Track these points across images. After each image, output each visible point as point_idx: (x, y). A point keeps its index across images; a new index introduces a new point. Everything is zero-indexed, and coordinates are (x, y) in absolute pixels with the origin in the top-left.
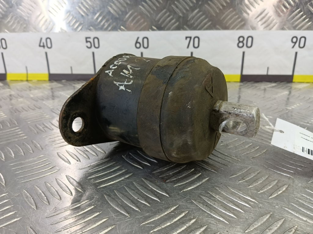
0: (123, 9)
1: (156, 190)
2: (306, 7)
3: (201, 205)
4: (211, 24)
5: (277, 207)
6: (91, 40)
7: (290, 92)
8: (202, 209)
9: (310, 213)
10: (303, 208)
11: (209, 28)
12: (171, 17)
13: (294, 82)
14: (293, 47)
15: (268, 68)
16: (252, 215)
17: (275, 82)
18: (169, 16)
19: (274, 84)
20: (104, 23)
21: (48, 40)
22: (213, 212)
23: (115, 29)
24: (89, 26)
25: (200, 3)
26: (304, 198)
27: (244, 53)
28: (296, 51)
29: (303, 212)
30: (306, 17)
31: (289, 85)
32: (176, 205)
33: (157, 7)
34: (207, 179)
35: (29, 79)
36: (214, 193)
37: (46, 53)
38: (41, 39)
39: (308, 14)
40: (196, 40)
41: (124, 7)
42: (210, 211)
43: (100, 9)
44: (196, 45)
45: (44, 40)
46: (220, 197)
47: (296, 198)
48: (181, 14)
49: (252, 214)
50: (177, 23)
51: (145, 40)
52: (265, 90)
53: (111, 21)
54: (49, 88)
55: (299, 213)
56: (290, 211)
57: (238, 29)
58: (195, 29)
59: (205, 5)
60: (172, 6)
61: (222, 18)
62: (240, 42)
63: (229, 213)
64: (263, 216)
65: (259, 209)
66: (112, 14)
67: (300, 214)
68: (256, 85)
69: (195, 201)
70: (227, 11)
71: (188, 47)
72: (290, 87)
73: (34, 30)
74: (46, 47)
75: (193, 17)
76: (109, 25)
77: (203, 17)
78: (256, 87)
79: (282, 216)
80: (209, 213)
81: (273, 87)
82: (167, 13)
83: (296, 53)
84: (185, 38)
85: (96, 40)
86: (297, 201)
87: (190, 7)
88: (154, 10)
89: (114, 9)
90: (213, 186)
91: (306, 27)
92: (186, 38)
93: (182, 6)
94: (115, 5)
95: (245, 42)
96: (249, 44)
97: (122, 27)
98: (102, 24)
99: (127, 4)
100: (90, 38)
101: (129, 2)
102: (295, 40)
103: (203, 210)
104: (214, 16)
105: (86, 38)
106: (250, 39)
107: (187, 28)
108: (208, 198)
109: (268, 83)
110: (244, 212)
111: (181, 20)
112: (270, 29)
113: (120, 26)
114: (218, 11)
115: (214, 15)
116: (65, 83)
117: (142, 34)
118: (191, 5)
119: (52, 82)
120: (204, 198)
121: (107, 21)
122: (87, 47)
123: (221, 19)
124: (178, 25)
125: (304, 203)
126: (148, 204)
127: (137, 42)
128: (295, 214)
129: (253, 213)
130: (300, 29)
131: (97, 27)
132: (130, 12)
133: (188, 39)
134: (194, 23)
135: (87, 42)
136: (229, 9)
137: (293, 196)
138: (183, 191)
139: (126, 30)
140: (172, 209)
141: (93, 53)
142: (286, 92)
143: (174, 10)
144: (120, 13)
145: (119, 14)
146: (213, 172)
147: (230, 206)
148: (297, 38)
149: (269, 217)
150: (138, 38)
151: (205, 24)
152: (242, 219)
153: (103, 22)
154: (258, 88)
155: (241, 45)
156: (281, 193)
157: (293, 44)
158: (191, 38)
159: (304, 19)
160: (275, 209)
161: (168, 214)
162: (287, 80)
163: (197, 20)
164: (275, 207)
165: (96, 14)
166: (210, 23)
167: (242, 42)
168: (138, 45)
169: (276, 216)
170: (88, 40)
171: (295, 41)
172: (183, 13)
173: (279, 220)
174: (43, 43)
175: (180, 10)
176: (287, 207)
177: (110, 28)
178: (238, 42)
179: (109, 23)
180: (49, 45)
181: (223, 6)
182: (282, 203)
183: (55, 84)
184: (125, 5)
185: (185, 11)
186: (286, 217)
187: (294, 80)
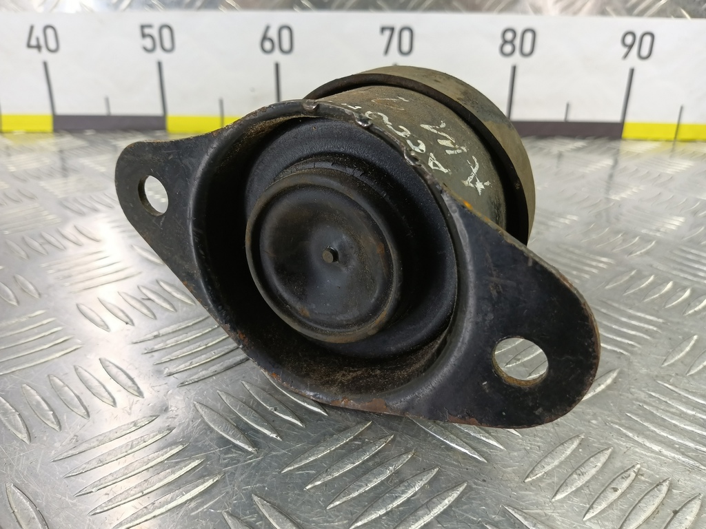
5: (594, 422)
6: (154, 32)
7: (616, 162)
8: (426, 429)
9: (669, 433)
10: (652, 422)
11: (436, 7)
13: (624, 140)
14: (626, 56)
16: (538, 442)
17: (583, 138)
19: (579, 144)
21: (50, 32)
23: (211, 4)
26: (654, 402)
27: (514, 69)
28: (632, 66)
29: (653, 431)
31: (614, 144)
35: (4, 128)
37: (45, 65)
38: (32, 28)
40: (406, 34)
44: (406, 48)
45: (38, 32)
47: (637, 400)
49: (538, 439)
51: (285, 33)
52: (560, 156)
54: (54, 149)
55: (643, 434)
56: (624, 431)
57: (502, 11)
58: (402, 7)
62: (505, 42)
64: (565, 442)
65: (553, 428)
67: (647, 437)
71: (387, 51)
72: (615, 150)
74: (44, 50)
78: (541, 149)
79: (606, 443)
81: (579, 149)
83: (632, 72)
84: (378, 30)
85: (166, 32)
86: (640, 407)
91: (655, 9)
92: (383, 29)
95: (517, 42)
96: (527, 48)
100: (150, 26)
102: (629, 39)
105: (143, 27)
106: (529, 36)
107: (384, 6)
109: (567, 141)
112: (575, 13)
116: (92, 138)
117: (277, 18)
119: (61, 136)
122: (145, 49)
125: (655, 412)
126: (298, 423)
127: (265, 38)
128: (636, 438)
129: (541, 438)
130: (641, 14)
133: (387, 33)
135: (144, 36)
137: (630, 396)
139: (238, 7)
140: (356, 432)
141: (160, 65)
142: (607, 162)
148: (633, 34)
149: (578, 446)
150: (268, 28)
152: (515, 451)
154: (545, 151)
155: (508, 48)
156: (603, 391)
158: (392, 29)
160: (591, 427)
162: (609, 133)
164: (589, 422)
167: (511, 42)
168: (268, 45)
169: (594, 442)
170: (147, 31)
171: (630, 42)
173: (599, 452)
174: (38, 39)
176: (618, 421)
177: (198, 3)
178: (500, 42)
180: (52, 45)
182: (605, 412)
183: (68, 141)
186: (615, 446)
187: (625, 135)
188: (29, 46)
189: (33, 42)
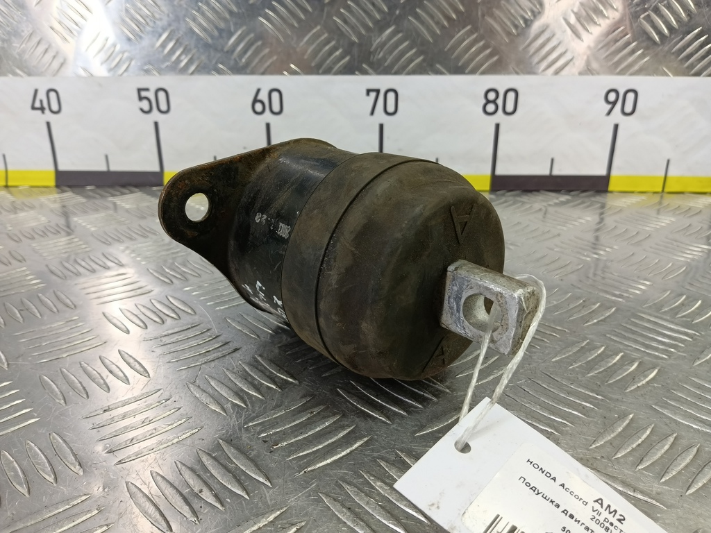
0: (222, 25)
1: (244, 469)
2: (637, 24)
3: (338, 505)
4: (424, 60)
6: (151, 95)
7: (602, 217)
8: (339, 516)
11: (420, 70)
12: (333, 43)
13: (611, 192)
14: (609, 113)
15: (552, 160)
17: (569, 191)
18: (327, 42)
19: (564, 198)
20: (180, 55)
21: (53, 95)
22: (362, 523)
23: (203, 69)
24: (146, 64)
25: (398, 12)
27: (497, 126)
28: (616, 122)
30: (636, 46)
31: (599, 198)
32: (282, 508)
33: (299, 20)
34: (365, 439)
35: (10, 184)
36: (374, 476)
37: (48, 124)
38: (36, 91)
39: (641, 39)
40: (391, 96)
41: (225, 20)
42: (354, 521)
43: (170, 25)
44: (391, 109)
45: (42, 96)
46: (383, 485)
48: (355, 39)
50: (347, 59)
51: (275, 96)
53: (194, 51)
54: (57, 206)
57: (483, 73)
58: (387, 71)
59: (410, 18)
60: (335, 18)
61: (448, 46)
62: (488, 102)
63: (394, 525)
66: (198, 35)
68: (525, 198)
69: (327, 495)
70: (459, 31)
71: (372, 113)
72: (600, 205)
73: (18, 71)
74: (47, 111)
75: (383, 45)
76: (190, 62)
77: (406, 44)
78: (524, 203)
80: (352, 526)
81: (563, 203)
82: (324, 34)
83: (616, 127)
84: (365, 92)
85: (162, 95)
87: (376, 22)
88: (293, 26)
89: (200, 25)
90: (374, 457)
91: (636, 67)
92: (368, 91)
93: (358, 19)
94: (203, 14)
95: (500, 102)
96: (510, 108)
97: (221, 66)
98: (174, 58)
99: (231, 13)
100: (147, 90)
101: (235, 9)
102: (612, 97)
103: (339, 518)
104: (429, 42)
105: (139, 90)
106: (511, 96)
107: (370, 71)
108: (356, 489)
109: (553, 194)
110: (429, 523)
111: (355, 51)
112: (557, 73)
113: (216, 63)
114: (438, 32)
115: (431, 40)
116: (91, 194)
117: (268, 82)
118: (378, 17)
119: (63, 191)
120: (347, 487)
121: (185, 51)
122: (142, 110)
123: (446, 50)
124: (349, 62)
126: (219, 506)
127: (255, 101)
130: (622, 73)
131: (163, 66)
132: (239, 32)
133: (373, 95)
134: (384, 59)
135: (141, 98)
136: (463, 28)
138: (305, 472)
139: (229, 72)
140: (271, 518)
141: (156, 124)
143: (338, 28)
144: (216, 33)
145: (212, 37)
146: (383, 422)
147: (402, 507)
148: (616, 91)
150: (258, 91)
151: (411, 60)
153: (178, 53)
154: (528, 206)
155: (491, 108)
157: (609, 106)
158: (378, 91)
159: (633, 52)
161: (260, 528)
162: (596, 186)
163: (391, 52)
165: (160, 36)
166: (421, 58)
167: (492, 102)
168: (259, 107)
170: (144, 94)
171: (614, 99)
172: (359, 35)
174: (41, 101)
175: (353, 28)
177: (193, 68)
178: (484, 101)
179: (189, 56)
180: (55, 107)
181: (448, 18)
183: (70, 197)
184: (228, 16)
185: (363, 32)
187: (611, 188)
188: (33, 108)
189: (37, 104)
